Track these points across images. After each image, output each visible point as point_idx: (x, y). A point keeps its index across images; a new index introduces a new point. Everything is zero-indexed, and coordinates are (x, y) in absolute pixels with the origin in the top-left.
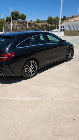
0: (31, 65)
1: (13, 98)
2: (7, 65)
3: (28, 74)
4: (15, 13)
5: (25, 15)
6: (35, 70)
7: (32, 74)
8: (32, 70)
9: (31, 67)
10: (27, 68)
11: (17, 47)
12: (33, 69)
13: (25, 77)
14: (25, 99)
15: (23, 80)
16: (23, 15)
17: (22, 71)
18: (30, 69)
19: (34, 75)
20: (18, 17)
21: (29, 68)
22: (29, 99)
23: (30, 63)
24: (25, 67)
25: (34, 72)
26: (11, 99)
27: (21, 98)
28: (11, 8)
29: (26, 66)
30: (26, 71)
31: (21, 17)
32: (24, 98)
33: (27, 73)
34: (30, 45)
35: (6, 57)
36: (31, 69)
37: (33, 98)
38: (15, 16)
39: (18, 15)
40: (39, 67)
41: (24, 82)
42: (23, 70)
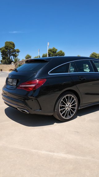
0: (68, 101)
1: (36, 151)
2: (33, 97)
3: (63, 115)
4: (53, 50)
5: (63, 52)
6: (74, 110)
7: (70, 115)
8: (69, 108)
9: (68, 104)
10: (63, 104)
11: (49, 73)
12: (71, 107)
13: (58, 118)
14: (55, 154)
15: (55, 124)
16: (61, 52)
17: (55, 108)
18: (66, 107)
19: (73, 117)
20: (56, 54)
21: (65, 105)
22: (62, 155)
23: (67, 97)
24: (59, 103)
25: (72, 113)
26: (33, 151)
27: (50, 152)
28: (48, 43)
29: (60, 101)
30: (60, 109)
31: (59, 54)
32: (53, 152)
33: (61, 112)
34: (68, 72)
35: (33, 86)
36: (68, 106)
37: (69, 155)
38: (52, 53)
39: (56, 52)
40: (81, 105)
41: (56, 126)
42: (55, 106)
